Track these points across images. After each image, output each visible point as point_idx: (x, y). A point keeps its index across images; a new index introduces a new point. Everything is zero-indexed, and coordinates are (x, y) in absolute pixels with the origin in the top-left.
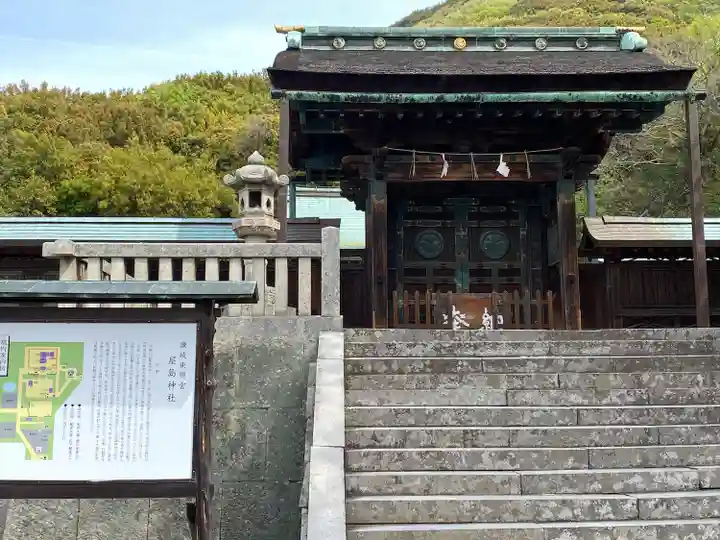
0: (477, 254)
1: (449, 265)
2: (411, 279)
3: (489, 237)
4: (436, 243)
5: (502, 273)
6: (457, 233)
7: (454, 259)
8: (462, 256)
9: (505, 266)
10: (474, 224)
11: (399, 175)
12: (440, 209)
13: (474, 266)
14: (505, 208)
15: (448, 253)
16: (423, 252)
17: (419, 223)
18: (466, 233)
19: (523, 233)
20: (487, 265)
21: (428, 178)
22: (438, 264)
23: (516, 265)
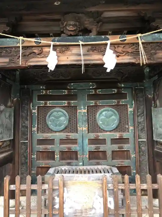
0: (93, 126)
1: (72, 136)
2: (41, 147)
3: (104, 113)
4: (62, 118)
5: (114, 141)
6: (79, 111)
7: (76, 131)
8: (83, 128)
9: (117, 135)
10: (92, 103)
11: (7, 60)
12: (66, 92)
13: (92, 136)
14: (116, 90)
15: (72, 126)
16: (51, 127)
17: (49, 103)
18: (86, 111)
19: (130, 110)
20: (101, 135)
21: (34, 62)
22: (63, 135)
23: (125, 135)
